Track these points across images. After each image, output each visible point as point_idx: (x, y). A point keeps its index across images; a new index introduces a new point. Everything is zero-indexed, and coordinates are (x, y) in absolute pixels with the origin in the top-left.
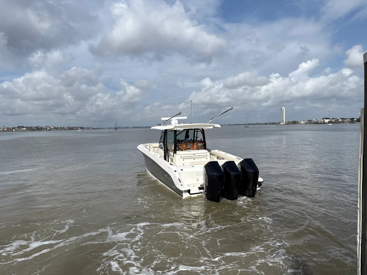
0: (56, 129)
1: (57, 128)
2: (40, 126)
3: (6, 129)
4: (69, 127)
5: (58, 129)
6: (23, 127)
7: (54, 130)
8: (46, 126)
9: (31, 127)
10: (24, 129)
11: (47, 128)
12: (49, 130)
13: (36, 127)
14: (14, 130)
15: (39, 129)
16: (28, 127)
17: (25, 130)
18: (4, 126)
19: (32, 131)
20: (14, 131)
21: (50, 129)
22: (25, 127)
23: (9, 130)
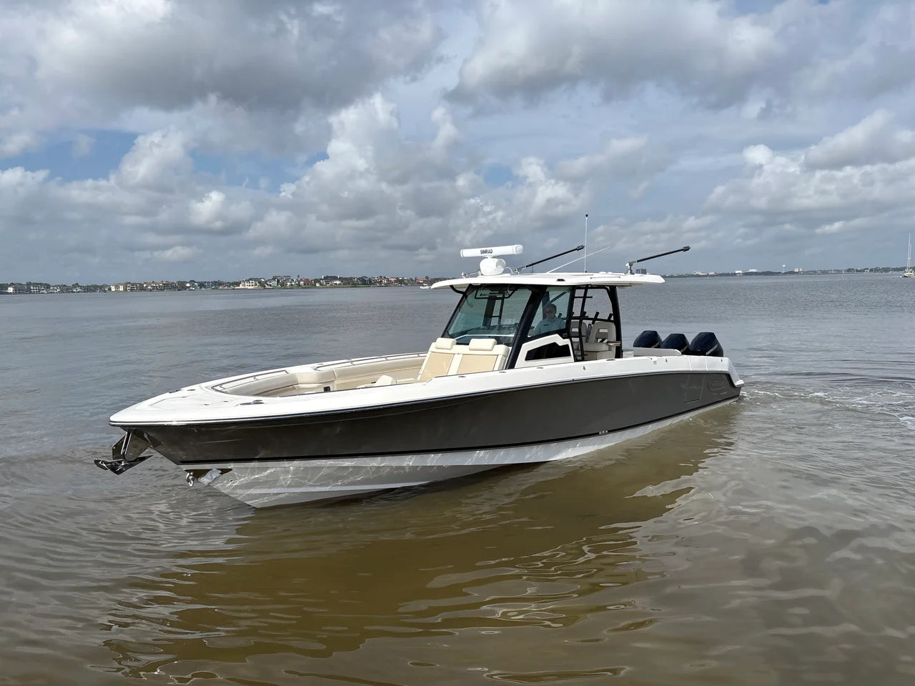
0: (401, 282)
1: (403, 280)
2: (369, 275)
3: (302, 283)
4: (427, 278)
5: (405, 284)
6: (335, 278)
7: (396, 286)
8: (381, 277)
9: (351, 278)
10: (338, 282)
11: (381, 281)
12: (386, 285)
13: (359, 279)
14: (318, 285)
15: (365, 282)
16: (346, 279)
17: (339, 284)
18: (298, 277)
19: (352, 287)
20: (318, 288)
21: (389, 284)
22: (340, 279)
23: (310, 284)
